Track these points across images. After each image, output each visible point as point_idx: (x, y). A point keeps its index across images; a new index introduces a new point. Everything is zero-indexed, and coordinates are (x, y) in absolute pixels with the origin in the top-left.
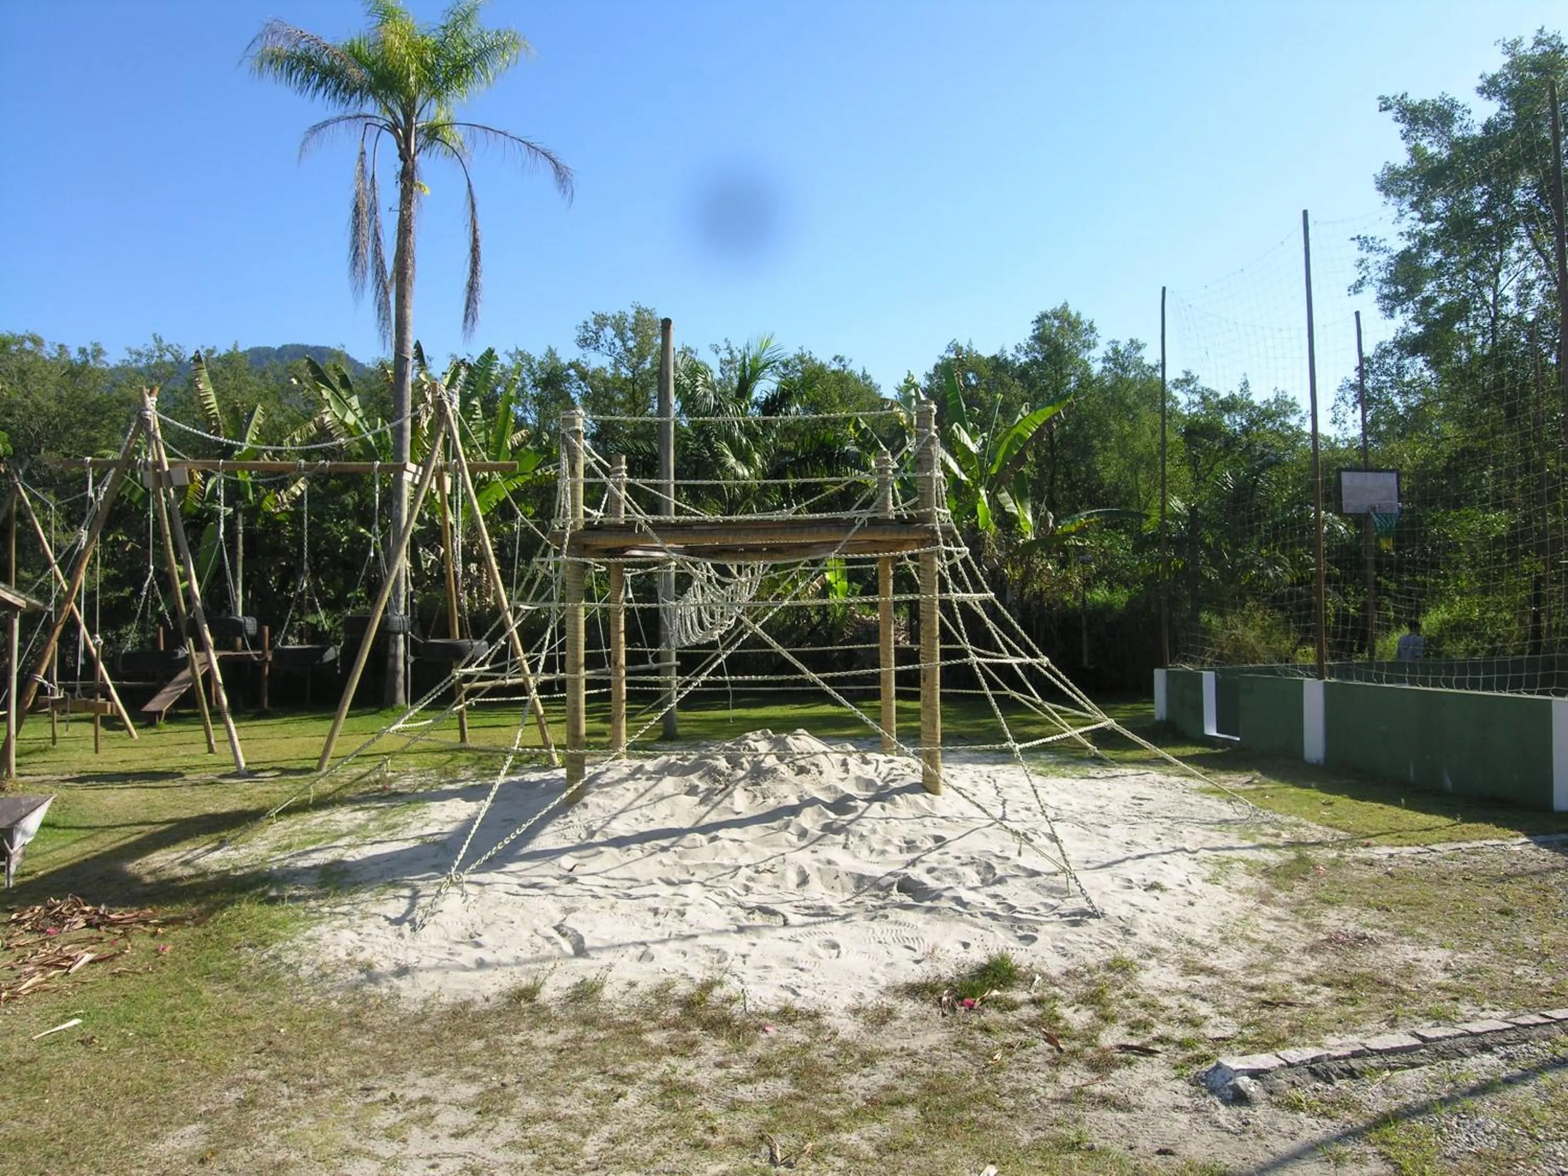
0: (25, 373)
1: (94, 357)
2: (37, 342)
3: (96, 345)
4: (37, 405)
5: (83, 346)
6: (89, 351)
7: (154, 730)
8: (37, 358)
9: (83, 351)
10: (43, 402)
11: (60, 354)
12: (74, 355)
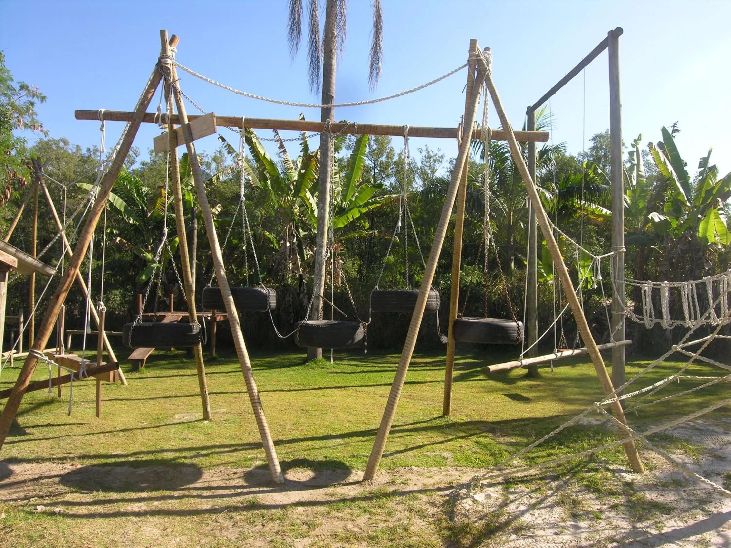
0: (59, 159)
1: (94, 153)
2: (66, 142)
3: (95, 146)
4: (64, 174)
5: (88, 147)
6: (91, 150)
7: (137, 375)
8: (66, 151)
9: (88, 150)
10: (68, 173)
11: (77, 150)
12: (84, 152)
